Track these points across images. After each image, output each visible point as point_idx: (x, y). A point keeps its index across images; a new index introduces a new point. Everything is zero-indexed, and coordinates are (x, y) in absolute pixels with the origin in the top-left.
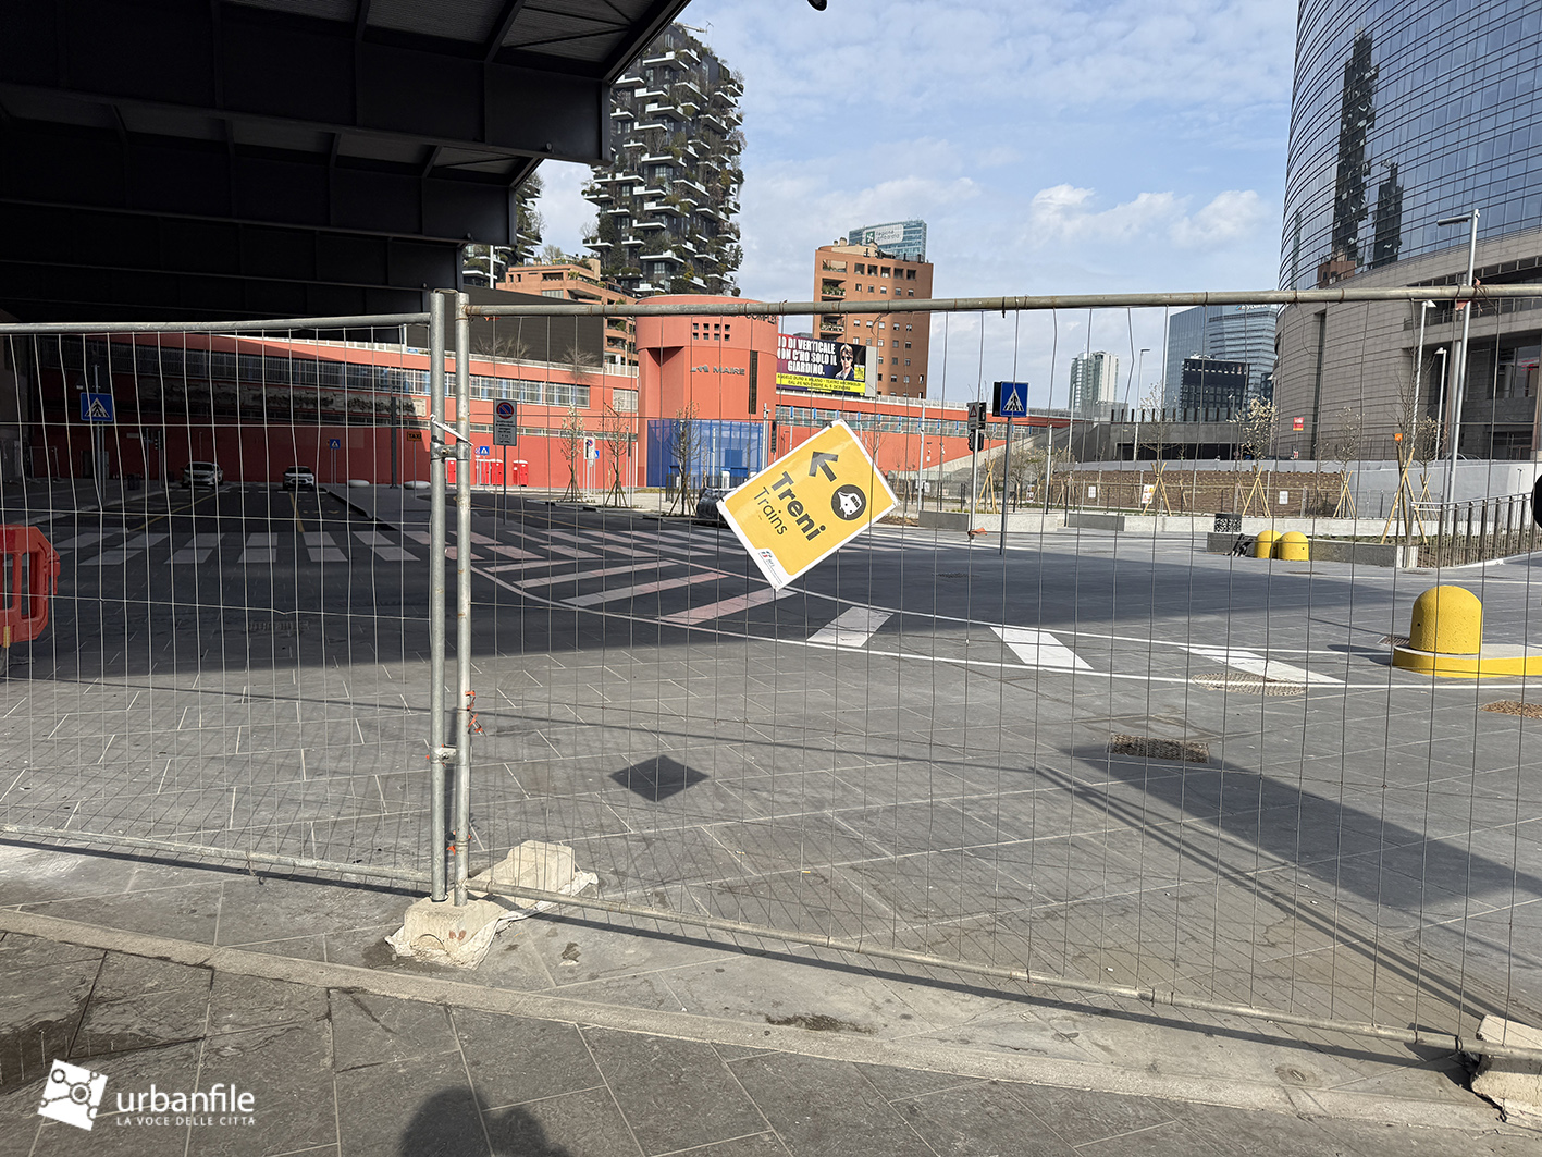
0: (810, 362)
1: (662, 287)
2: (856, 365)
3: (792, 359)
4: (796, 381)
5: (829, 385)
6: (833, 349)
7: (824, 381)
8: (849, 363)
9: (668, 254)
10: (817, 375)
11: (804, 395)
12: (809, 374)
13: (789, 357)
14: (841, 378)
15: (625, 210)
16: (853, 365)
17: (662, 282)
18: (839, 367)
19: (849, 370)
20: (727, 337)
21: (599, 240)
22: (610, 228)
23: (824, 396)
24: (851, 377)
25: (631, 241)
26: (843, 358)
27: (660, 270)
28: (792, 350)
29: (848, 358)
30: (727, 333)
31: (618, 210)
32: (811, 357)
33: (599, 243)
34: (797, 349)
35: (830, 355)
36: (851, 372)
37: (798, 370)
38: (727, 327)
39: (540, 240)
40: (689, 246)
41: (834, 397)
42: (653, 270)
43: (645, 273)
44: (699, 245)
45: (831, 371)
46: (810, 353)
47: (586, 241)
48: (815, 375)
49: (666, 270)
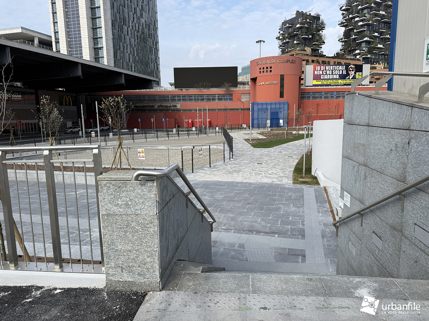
0: (332, 74)
1: (364, 50)
2: (357, 73)
3: (323, 74)
4: (325, 82)
5: (342, 82)
6: (344, 68)
7: (340, 81)
8: (353, 72)
9: (366, 39)
10: (336, 79)
11: (330, 87)
12: (332, 79)
13: (321, 72)
14: (349, 79)
15: (352, 27)
16: (355, 73)
17: (364, 49)
18: (348, 74)
19: (353, 75)
20: (271, 71)
21: (343, 39)
22: (347, 34)
23: (340, 87)
24: (354, 78)
25: (354, 37)
26: (350, 71)
27: (364, 45)
28: (323, 71)
29: (353, 71)
30: (271, 70)
31: (350, 28)
32: (332, 72)
33: (343, 40)
34: (325, 69)
35: (342, 71)
36: (354, 75)
37: (326, 78)
38: (271, 67)
39: (325, 43)
40: (376, 34)
41: (345, 87)
42: (361, 45)
43: (358, 47)
44: (381, 34)
45: (343, 77)
46: (332, 71)
47: (339, 40)
48: (335, 79)
49: (366, 45)
